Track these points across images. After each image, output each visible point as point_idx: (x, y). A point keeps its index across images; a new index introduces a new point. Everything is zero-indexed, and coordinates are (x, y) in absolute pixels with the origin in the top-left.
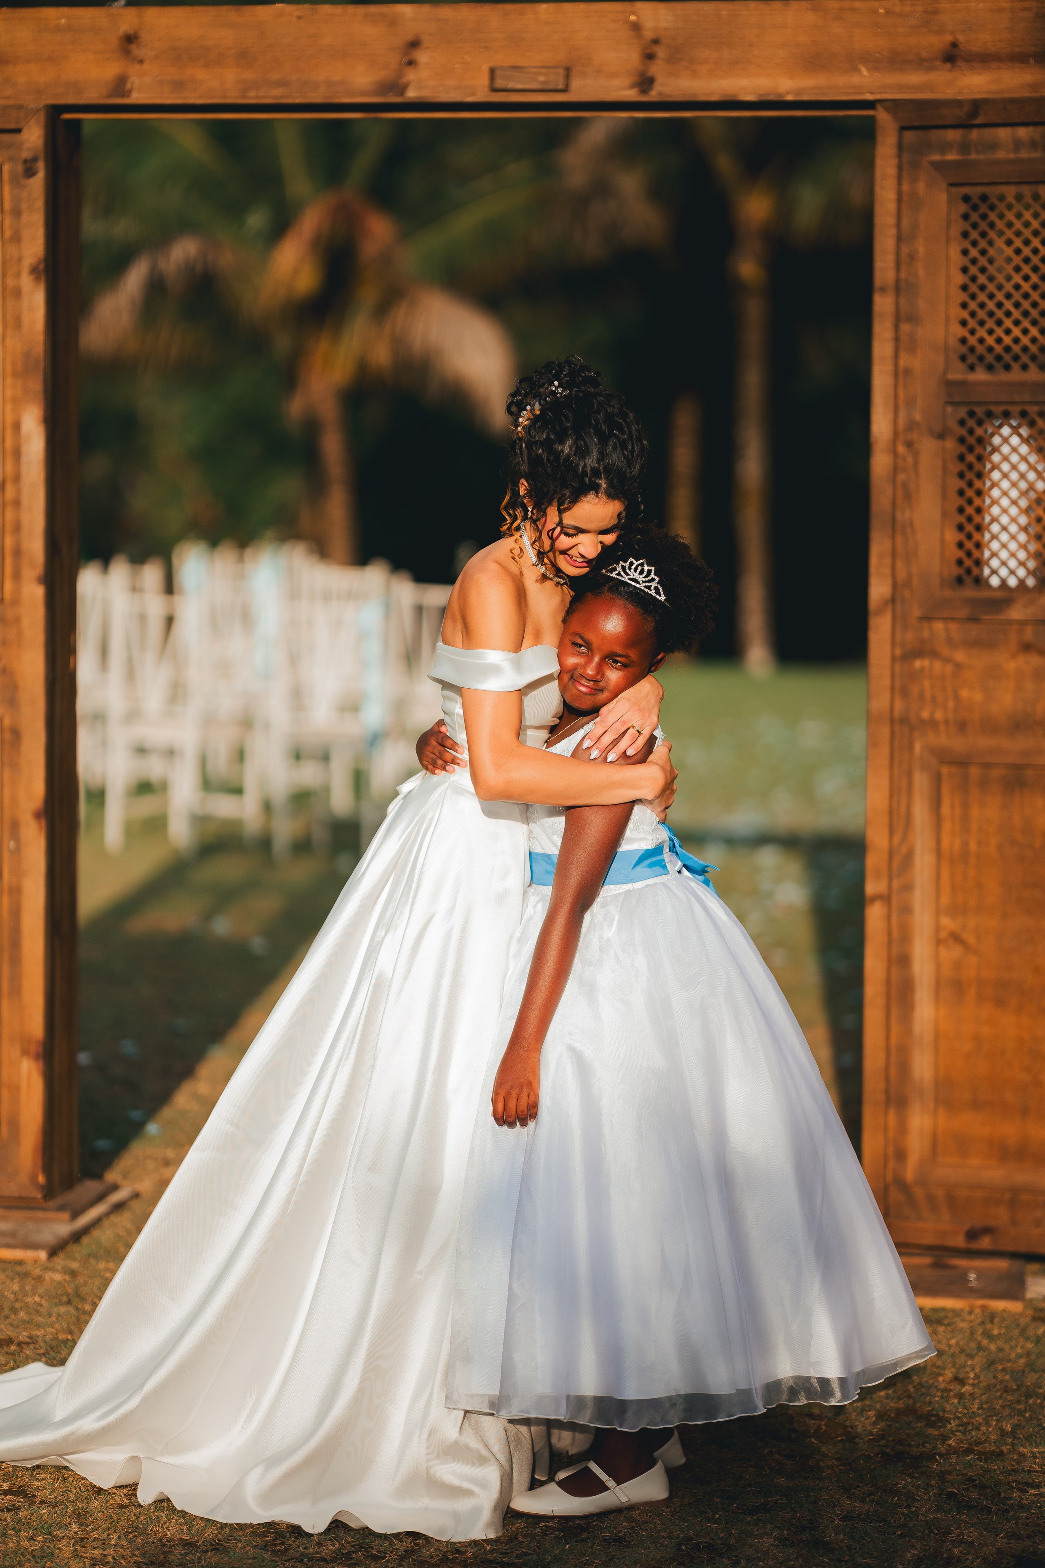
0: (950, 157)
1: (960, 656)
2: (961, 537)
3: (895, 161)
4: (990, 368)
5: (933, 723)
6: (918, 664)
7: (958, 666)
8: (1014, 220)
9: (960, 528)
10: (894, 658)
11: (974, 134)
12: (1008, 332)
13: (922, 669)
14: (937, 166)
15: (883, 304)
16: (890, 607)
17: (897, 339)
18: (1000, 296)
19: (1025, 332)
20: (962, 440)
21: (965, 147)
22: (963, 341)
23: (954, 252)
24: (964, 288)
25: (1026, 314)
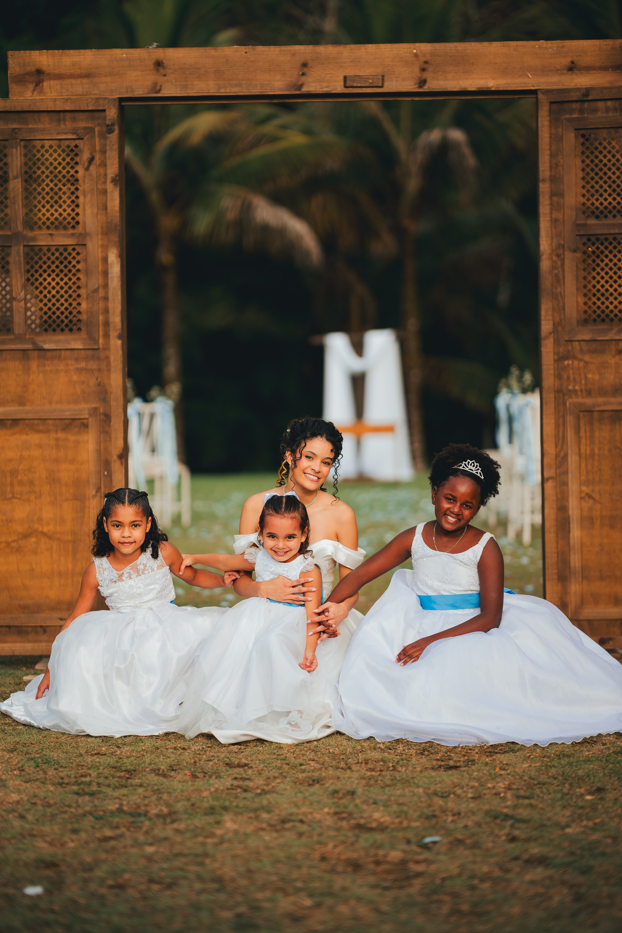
0: (574, 116)
1: (587, 358)
2: (586, 300)
3: (548, 118)
4: (597, 217)
5: (575, 391)
6: (566, 363)
7: (586, 362)
8: (607, 145)
9: (585, 295)
10: (555, 361)
11: (586, 105)
12: (606, 199)
13: (568, 365)
14: (568, 120)
15: (544, 188)
16: (552, 335)
17: (551, 204)
18: (601, 182)
19: (614, 199)
20: (585, 253)
21: (581, 111)
22: (584, 204)
23: (578, 162)
24: (583, 178)
25: (614, 191)
